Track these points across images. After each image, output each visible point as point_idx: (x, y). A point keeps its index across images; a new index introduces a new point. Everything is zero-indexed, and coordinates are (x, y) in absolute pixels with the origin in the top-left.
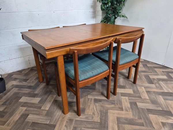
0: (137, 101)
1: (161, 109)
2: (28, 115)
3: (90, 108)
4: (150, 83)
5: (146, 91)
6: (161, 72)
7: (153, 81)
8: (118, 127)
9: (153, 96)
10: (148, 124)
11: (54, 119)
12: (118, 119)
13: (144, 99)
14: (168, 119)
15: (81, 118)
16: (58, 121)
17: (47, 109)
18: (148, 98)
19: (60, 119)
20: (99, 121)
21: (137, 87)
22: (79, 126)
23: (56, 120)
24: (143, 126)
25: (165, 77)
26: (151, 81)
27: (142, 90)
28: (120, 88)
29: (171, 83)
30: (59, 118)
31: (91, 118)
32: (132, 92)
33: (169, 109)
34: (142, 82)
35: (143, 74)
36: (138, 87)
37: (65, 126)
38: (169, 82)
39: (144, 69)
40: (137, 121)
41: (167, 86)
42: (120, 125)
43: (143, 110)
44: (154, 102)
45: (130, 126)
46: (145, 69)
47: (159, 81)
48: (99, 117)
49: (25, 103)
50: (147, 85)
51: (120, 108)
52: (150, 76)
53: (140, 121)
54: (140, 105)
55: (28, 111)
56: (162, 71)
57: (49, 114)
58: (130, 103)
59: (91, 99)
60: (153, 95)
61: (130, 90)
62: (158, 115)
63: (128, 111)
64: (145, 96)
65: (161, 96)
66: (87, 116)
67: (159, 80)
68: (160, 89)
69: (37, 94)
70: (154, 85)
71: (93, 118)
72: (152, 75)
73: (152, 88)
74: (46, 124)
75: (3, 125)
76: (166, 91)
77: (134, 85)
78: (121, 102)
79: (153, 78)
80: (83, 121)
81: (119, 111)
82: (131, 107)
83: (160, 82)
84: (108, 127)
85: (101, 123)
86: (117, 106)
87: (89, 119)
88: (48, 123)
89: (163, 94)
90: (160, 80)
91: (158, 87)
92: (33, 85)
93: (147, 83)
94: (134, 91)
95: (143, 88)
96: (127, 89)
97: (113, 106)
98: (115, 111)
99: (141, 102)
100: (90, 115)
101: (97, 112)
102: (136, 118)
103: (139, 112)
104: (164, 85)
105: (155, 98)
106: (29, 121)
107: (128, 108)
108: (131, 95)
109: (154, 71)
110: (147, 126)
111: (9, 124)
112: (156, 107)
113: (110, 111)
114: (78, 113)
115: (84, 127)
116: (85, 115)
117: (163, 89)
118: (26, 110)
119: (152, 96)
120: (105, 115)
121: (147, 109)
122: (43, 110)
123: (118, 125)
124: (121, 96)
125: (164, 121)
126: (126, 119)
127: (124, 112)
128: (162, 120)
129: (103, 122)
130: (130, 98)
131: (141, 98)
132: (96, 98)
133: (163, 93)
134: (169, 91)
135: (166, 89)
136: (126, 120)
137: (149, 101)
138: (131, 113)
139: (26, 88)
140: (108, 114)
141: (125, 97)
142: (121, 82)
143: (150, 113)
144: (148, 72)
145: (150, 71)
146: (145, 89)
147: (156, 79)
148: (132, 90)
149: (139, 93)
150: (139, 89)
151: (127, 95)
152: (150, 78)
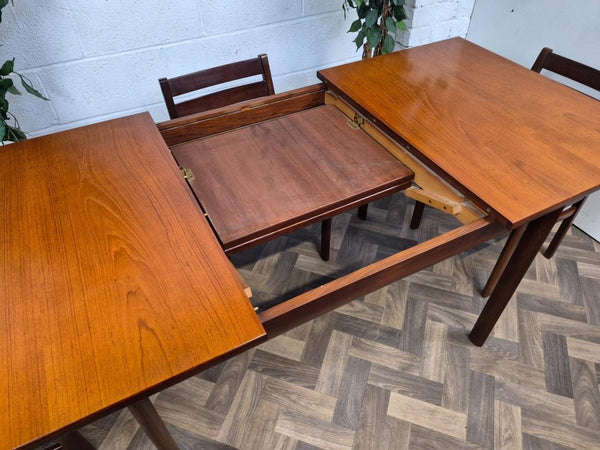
4: (557, 391)
5: (525, 436)
7: (574, 374)
21: (491, 405)
26: (563, 377)
27: (509, 424)
32: (464, 428)
34: (523, 377)
35: (544, 319)
36: (497, 403)
39: (553, 290)
46: (562, 293)
50: (542, 397)
52: (571, 343)
59: (287, 440)
61: (459, 414)
70: (571, 401)
72: (580, 337)
73: (559, 422)
79: (581, 356)
91: (587, 425)
93: (544, 384)
94: (471, 428)
95: (517, 411)
96: (446, 407)
144: (570, 316)
145: (577, 309)
146: (523, 423)
147: (593, 368)
148: (465, 416)
149: (488, 443)
150: (496, 413)
151: (435, 443)
152: (565, 355)
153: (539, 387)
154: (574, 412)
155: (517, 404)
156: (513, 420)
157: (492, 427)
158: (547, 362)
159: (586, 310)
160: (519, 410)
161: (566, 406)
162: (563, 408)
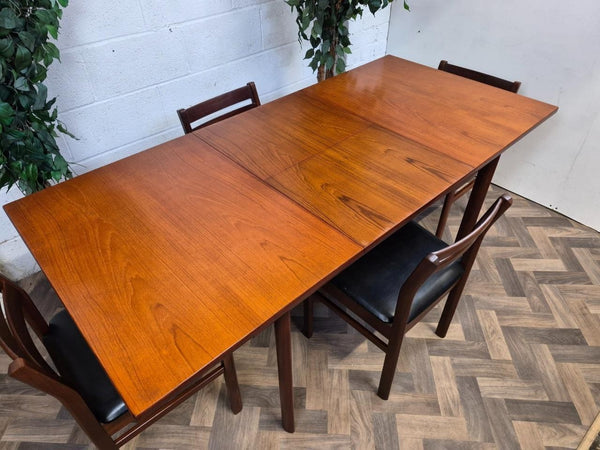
0: (476, 370)
1: (547, 399)
3: (342, 410)
4: (514, 294)
5: (503, 328)
6: (546, 242)
7: (521, 281)
9: (523, 349)
12: (428, 446)
13: (498, 361)
14: (564, 435)
17: (209, 424)
18: (509, 357)
21: (474, 314)
25: (558, 265)
26: (516, 287)
27: (490, 322)
29: (577, 291)
32: (462, 334)
33: (569, 397)
34: (490, 291)
36: (478, 312)
38: (569, 285)
41: (566, 304)
43: (495, 405)
44: (528, 372)
46: (498, 231)
47: (540, 282)
48: (372, 441)
50: (506, 301)
51: (428, 404)
52: (514, 262)
53: (489, 449)
54: (488, 386)
56: (552, 239)
58: (457, 382)
59: (340, 372)
60: (523, 344)
61: (455, 326)
62: (539, 421)
63: (454, 412)
64: (501, 349)
65: (545, 347)
66: (337, 442)
67: (539, 278)
68: (542, 317)
70: (525, 299)
71: (353, 447)
72: (519, 257)
73: (521, 314)
76: (561, 325)
78: (432, 379)
79: (523, 269)
81: (429, 417)
82: (461, 398)
83: (546, 288)
86: (421, 398)
89: (556, 337)
90: (544, 277)
91: (539, 311)
93: (505, 292)
94: (466, 332)
95: (493, 313)
97: (408, 397)
98: (417, 416)
99: (489, 375)
100: (344, 437)
101: (365, 426)
102: (479, 440)
103: (486, 417)
104: (555, 299)
105: (530, 355)
107: (453, 402)
108: (459, 349)
109: (524, 239)
112: (532, 392)
113: (402, 418)
116: (329, 439)
117: (552, 318)
119: (522, 347)
120: (388, 433)
121: (507, 401)
122: (197, 428)
124: (430, 353)
125: (554, 443)
127: (442, 419)
128: (549, 438)
130: (457, 360)
131: (489, 358)
132: (354, 367)
133: (551, 332)
134: (569, 324)
135: (563, 317)
137: (512, 369)
138: (461, 419)
140: (396, 430)
141: (441, 358)
143: (517, 416)
144: (508, 245)
145: (512, 239)
146: (499, 320)
147: (532, 275)
148: (460, 326)
149: (481, 338)
150: (480, 319)
151: (446, 347)
152: (513, 271)
153: (503, 295)
154: (528, 304)
155: (491, 309)
156: (492, 320)
157: (480, 327)
158: (502, 277)
159: (517, 239)
160: (494, 312)
161: (522, 303)
162: (520, 304)
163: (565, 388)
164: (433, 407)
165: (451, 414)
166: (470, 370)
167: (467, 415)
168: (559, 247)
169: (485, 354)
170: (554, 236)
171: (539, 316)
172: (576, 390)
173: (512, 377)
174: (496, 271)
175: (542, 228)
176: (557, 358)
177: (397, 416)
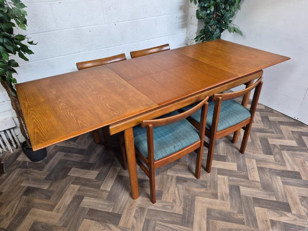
0: (240, 183)
1: (275, 200)
2: (83, 198)
3: (170, 192)
4: (267, 154)
5: (258, 167)
6: (289, 133)
7: (272, 148)
8: (208, 223)
9: (267, 177)
10: (250, 222)
11: (119, 206)
12: (209, 211)
13: (253, 181)
14: (281, 216)
15: (157, 207)
16: (124, 209)
17: (109, 189)
18: (258, 180)
19: (127, 207)
20: (181, 213)
21: (244, 160)
22: (153, 218)
23: (121, 208)
24: (243, 224)
25: (294, 143)
26: (268, 150)
27: (252, 164)
28: (218, 160)
29: (301, 155)
30: (126, 205)
31: (170, 207)
32: (236, 167)
33: (287, 200)
34: (254, 151)
35: (258, 134)
36: (246, 159)
37: (135, 217)
38: (297, 152)
39: (261, 126)
40: (235, 217)
41: (294, 161)
42: (211, 220)
43: (247, 199)
44: (267, 187)
45: (224, 222)
46: (264, 126)
47: (282, 150)
48: (182, 206)
49: (78, 178)
50: (262, 156)
51: (213, 194)
52: (269, 140)
53: (240, 216)
54: (244, 190)
55: (82, 190)
56: (292, 132)
57: (111, 198)
58: (229, 187)
59: (172, 176)
60: (267, 175)
61: (233, 164)
62: (269, 208)
63: (225, 199)
64: (255, 176)
65: (279, 178)
66: (165, 204)
67: (282, 148)
68: (280, 165)
69: (93, 164)
70: (272, 156)
71: (172, 207)
72: (273, 138)
73: (269, 162)
74: (109, 213)
75: (51, 210)
76: (289, 169)
77: (241, 155)
78: (217, 184)
79: (274, 143)
80: (159, 211)
81: (212, 200)
82: (230, 194)
83: (285, 153)
84: (193, 223)
85: (183, 216)
86: (209, 191)
87: (167, 209)
88: (111, 211)
89: (284, 174)
90: (284, 147)
91: (279, 162)
92: (85, 147)
93: (262, 152)
94: (239, 167)
95: (254, 161)
96: (229, 162)
97: (203, 190)
98: (206, 199)
99: (246, 186)
100: (169, 202)
101: (180, 199)
102: (236, 212)
103: (241, 203)
104: (288, 157)
105: (270, 180)
106: (84, 206)
107: (226, 195)
108: (233, 173)
109: (277, 130)
110: (248, 225)
111: (59, 209)
112: (268, 196)
113: (199, 198)
114: (152, 199)
115: (161, 221)
116: (162, 202)
117: (285, 166)
118: (79, 190)
120: (190, 203)
121: (254, 198)
122: (103, 191)
123: (207, 220)
124: (218, 174)
125: (274, 219)
126: (220, 212)
127: (218, 201)
128: (272, 216)
129: (187, 215)
130: (231, 178)
131: (248, 179)
132: (180, 175)
133: (283, 171)
134: (294, 169)
135: (290, 165)
136: (220, 214)
137: (259, 185)
138: (228, 202)
139: (76, 153)
140: (194, 203)
141: (223, 176)
142: (221, 148)
143: (257, 205)
144: (269, 132)
145: (271, 130)
146: (257, 164)
147: (278, 146)
148: (236, 164)
149: (245, 171)
150: (247, 162)
151: (226, 172)
152: (268, 143)
153: (260, 153)
154: (273, 159)
155: (253, 159)
156: (253, 163)
157: (246, 166)
158: (262, 146)
159: (273, 130)
162: (270, 158)
163: (286, 196)
164: (215, 196)
165: (223, 200)
166: (237, 183)
167: (231, 202)
168: (295, 135)
169: (246, 177)
170: (293, 130)
171: (278, 164)
172: (292, 198)
173: (258, 188)
174: (260, 143)
175: (288, 126)
176: (284, 183)
177: (196, 197)
